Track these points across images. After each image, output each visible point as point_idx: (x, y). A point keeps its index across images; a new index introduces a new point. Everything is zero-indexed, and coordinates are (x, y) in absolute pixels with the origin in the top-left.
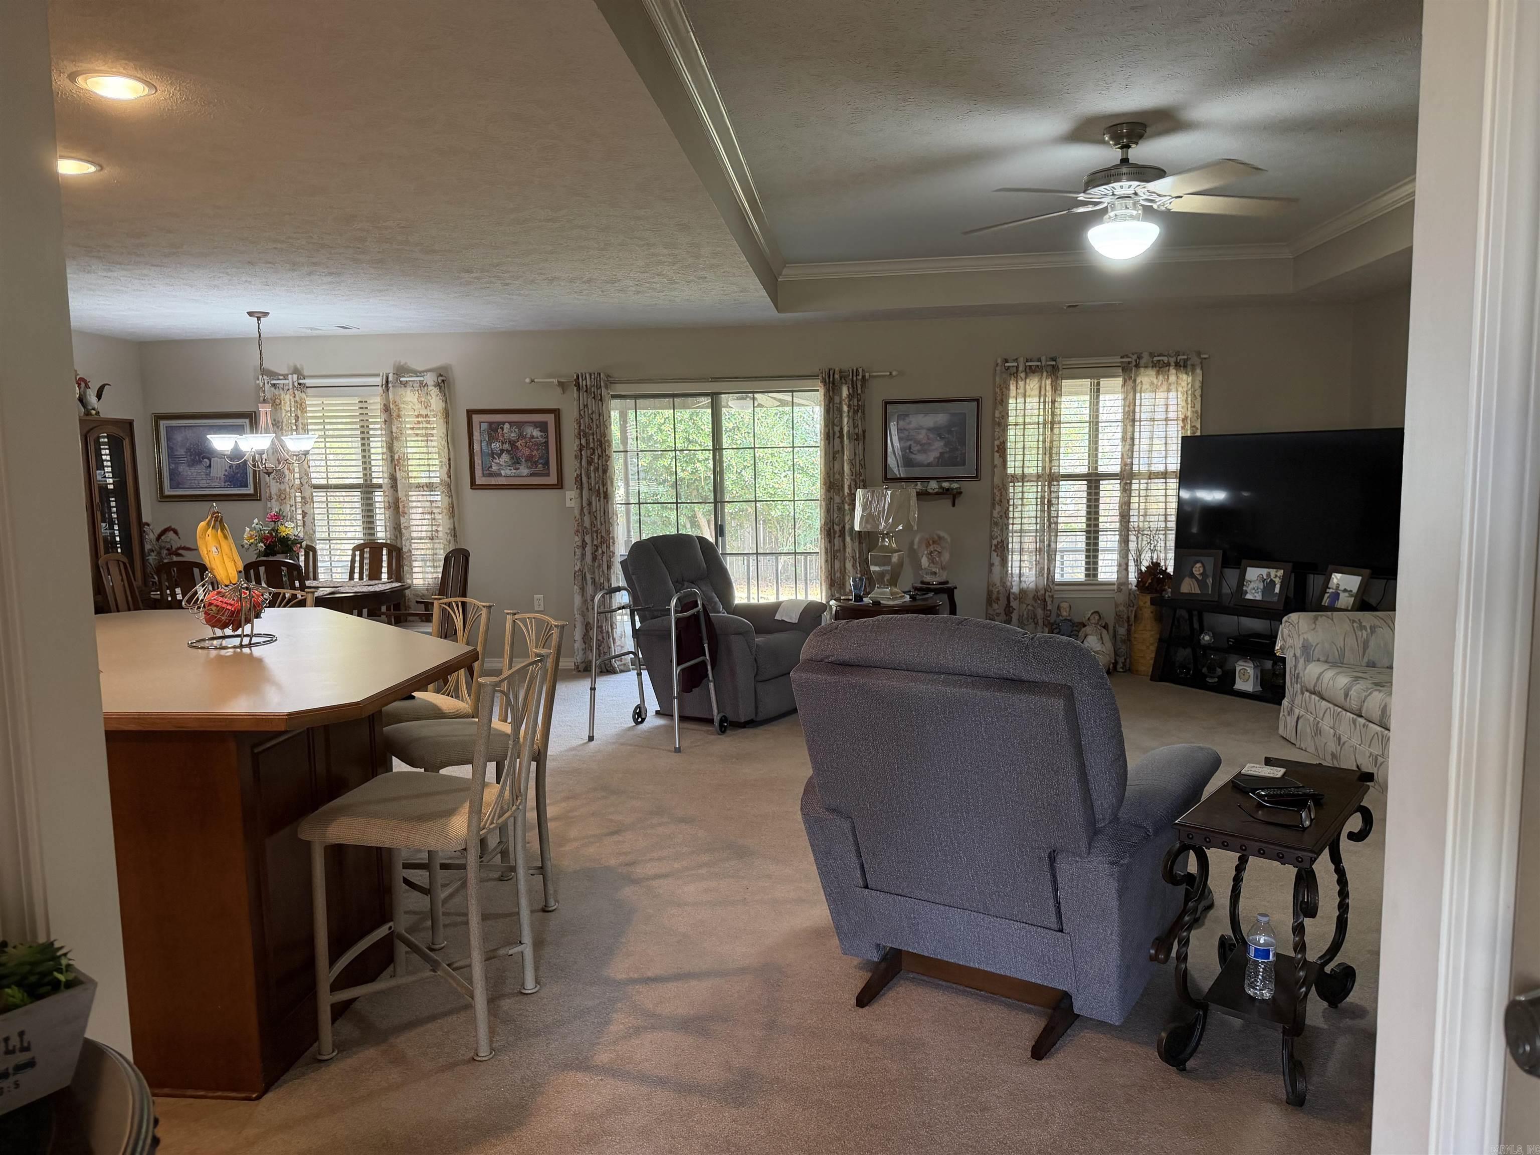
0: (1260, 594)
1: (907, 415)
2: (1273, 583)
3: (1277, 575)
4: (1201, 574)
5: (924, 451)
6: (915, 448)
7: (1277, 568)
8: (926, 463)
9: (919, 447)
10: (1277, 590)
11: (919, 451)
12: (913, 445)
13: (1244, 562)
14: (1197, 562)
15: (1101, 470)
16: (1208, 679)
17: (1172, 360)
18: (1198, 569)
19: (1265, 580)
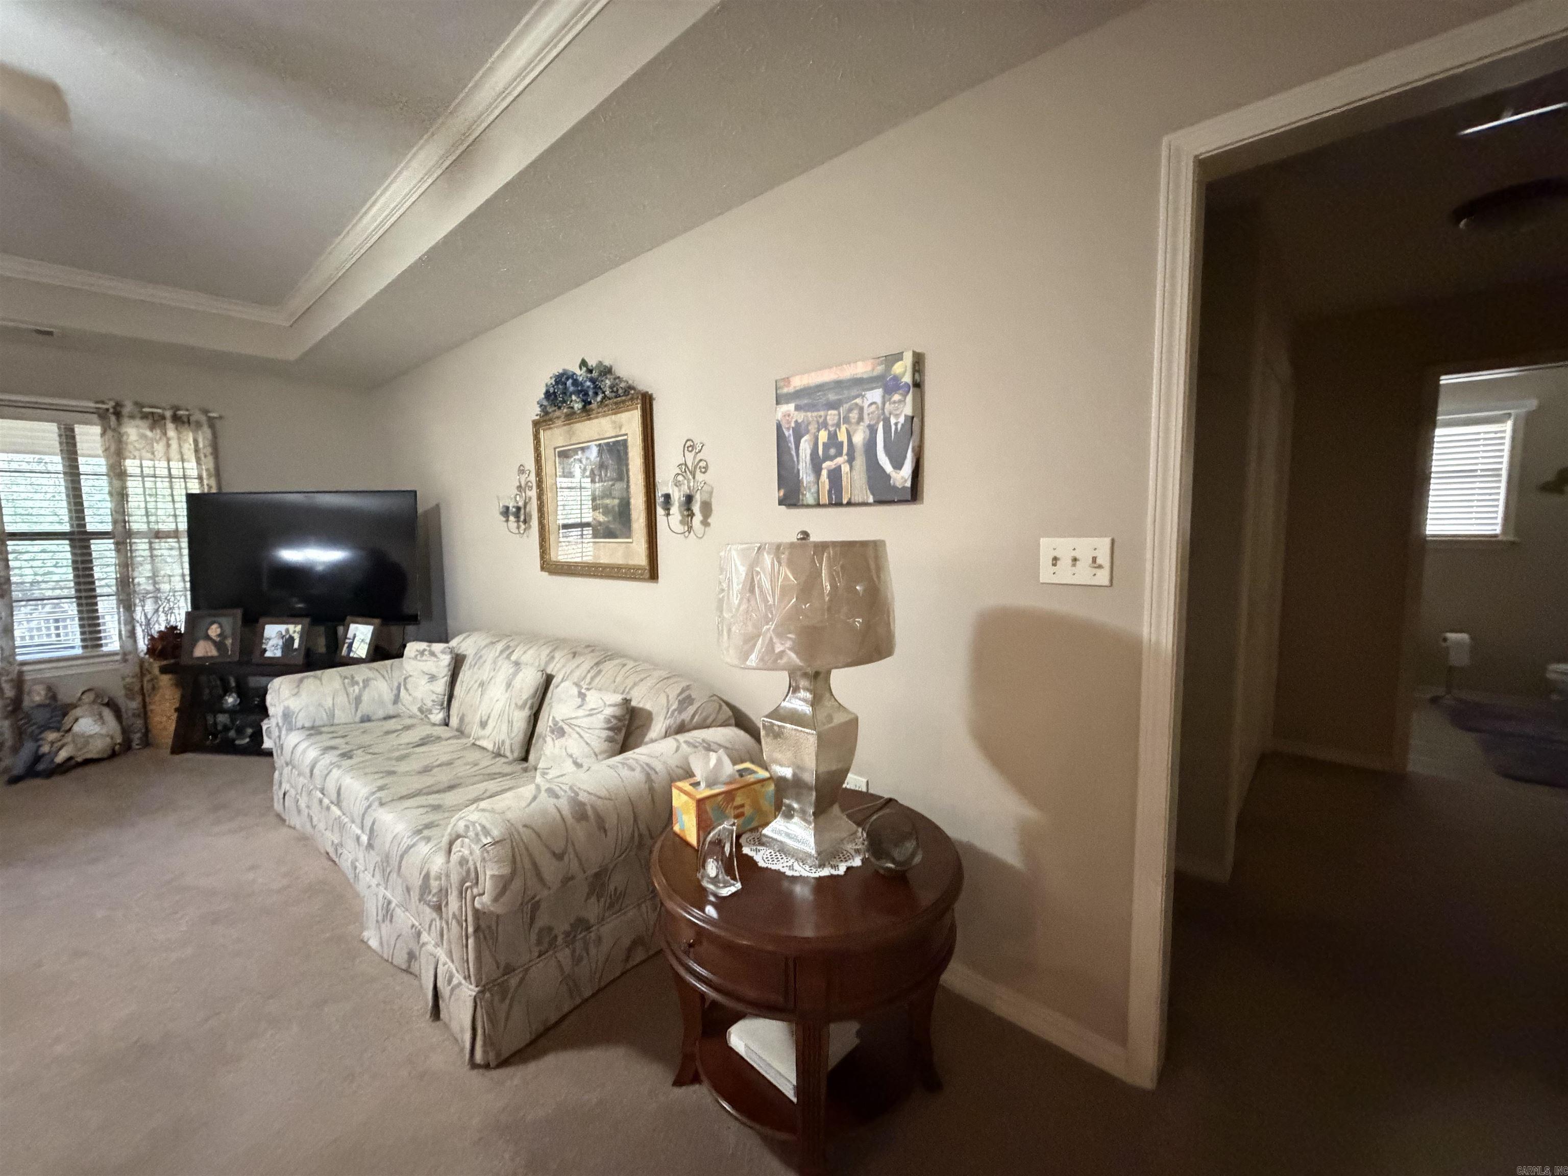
0: (280, 650)
2: (292, 639)
3: (295, 630)
4: (219, 635)
7: (296, 623)
10: (296, 645)
13: (261, 619)
14: (215, 622)
15: (90, 528)
16: (237, 742)
17: (168, 414)
18: (214, 631)
19: (284, 636)
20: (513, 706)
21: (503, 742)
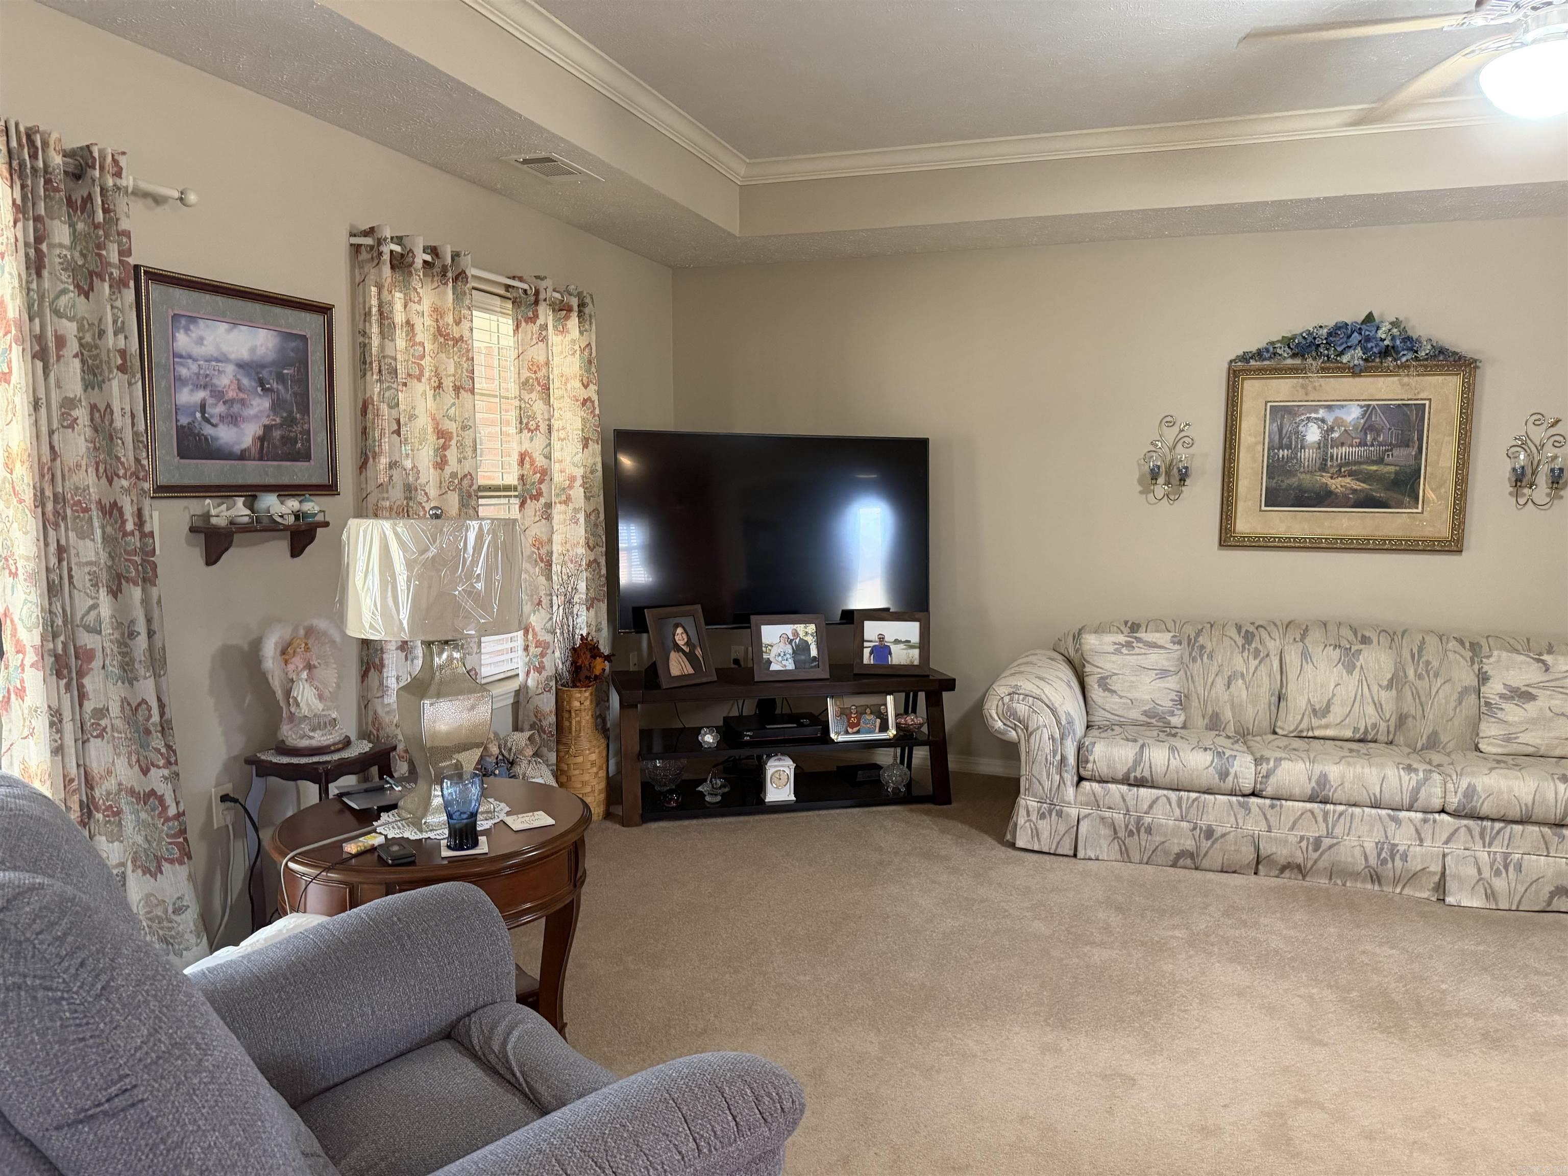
0: (791, 661)
1: (192, 320)
2: (805, 646)
3: (807, 631)
4: (687, 644)
5: (233, 420)
6: (216, 410)
7: (805, 622)
8: (237, 449)
9: (220, 409)
10: (814, 652)
11: (222, 418)
12: (210, 401)
13: (754, 618)
14: (677, 626)
16: (708, 799)
18: (680, 638)
19: (792, 640)
20: (1375, 688)
21: (1375, 726)
